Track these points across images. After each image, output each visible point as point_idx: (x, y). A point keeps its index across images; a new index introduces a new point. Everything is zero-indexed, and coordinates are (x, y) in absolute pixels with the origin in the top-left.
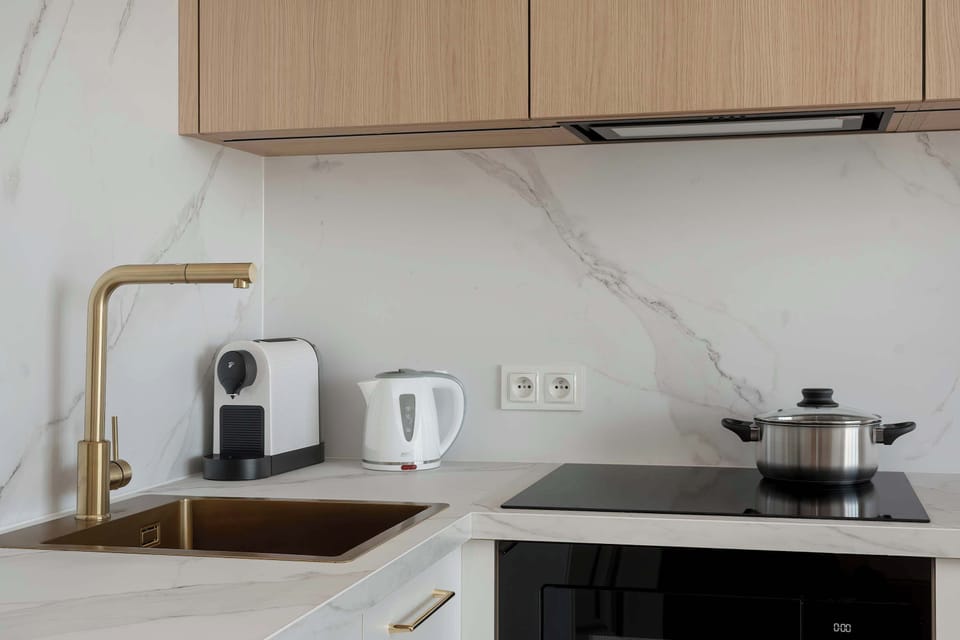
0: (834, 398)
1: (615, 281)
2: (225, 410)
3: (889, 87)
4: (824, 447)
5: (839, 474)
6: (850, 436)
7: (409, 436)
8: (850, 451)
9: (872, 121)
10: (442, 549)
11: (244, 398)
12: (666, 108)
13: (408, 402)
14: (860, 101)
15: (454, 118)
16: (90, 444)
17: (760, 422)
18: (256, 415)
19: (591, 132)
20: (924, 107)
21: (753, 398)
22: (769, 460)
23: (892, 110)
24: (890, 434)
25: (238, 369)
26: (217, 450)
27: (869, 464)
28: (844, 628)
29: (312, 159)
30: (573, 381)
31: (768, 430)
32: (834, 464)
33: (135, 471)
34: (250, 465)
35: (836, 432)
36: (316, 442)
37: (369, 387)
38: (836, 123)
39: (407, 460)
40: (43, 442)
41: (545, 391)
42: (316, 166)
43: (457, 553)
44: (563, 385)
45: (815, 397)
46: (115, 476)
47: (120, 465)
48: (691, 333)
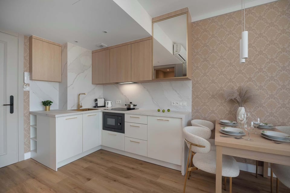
1: (123, 94)
7: (108, 105)
11: (97, 102)
30: (120, 101)
36: (104, 106)
47: (81, 106)
48: (127, 98)
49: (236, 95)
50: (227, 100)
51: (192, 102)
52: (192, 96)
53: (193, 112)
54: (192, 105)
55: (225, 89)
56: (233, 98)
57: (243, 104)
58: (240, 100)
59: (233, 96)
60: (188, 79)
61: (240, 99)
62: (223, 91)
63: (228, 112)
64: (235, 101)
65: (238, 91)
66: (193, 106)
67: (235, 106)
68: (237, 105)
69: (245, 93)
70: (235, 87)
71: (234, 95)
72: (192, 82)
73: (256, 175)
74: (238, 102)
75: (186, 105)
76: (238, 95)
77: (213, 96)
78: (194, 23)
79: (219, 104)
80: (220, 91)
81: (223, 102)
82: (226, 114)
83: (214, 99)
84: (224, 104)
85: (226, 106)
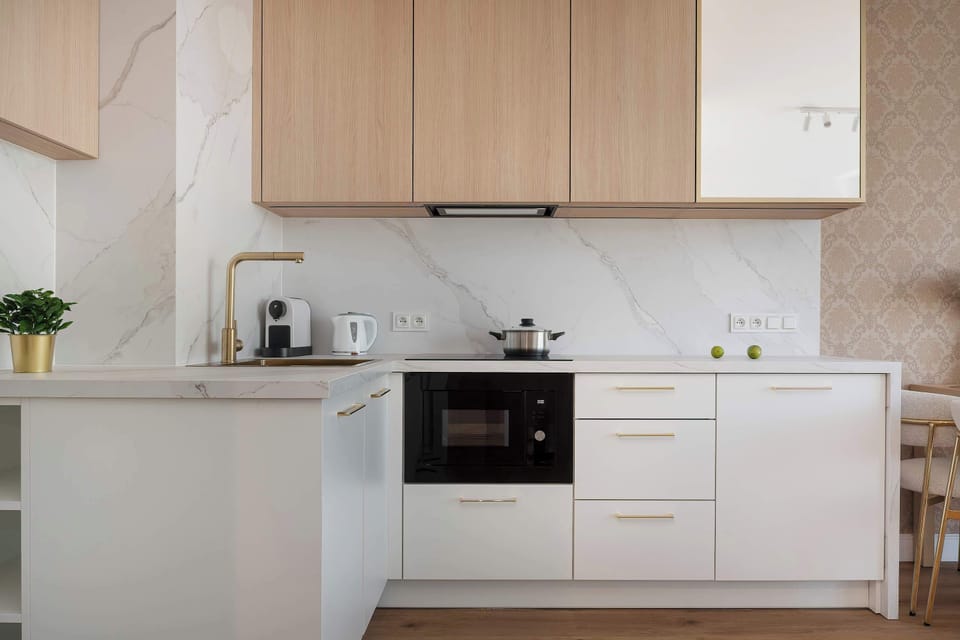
0: (534, 322)
1: (443, 276)
2: (271, 327)
3: (556, 196)
4: (531, 341)
5: (536, 351)
6: (540, 335)
7: (355, 341)
8: (540, 342)
9: (549, 211)
10: (379, 375)
11: (281, 322)
12: (470, 200)
13: (354, 325)
14: (546, 201)
15: (380, 200)
16: (228, 330)
17: (505, 332)
18: (286, 330)
19: (435, 211)
20: (570, 205)
21: (500, 325)
22: (509, 347)
23: (557, 206)
24: (555, 337)
25: (278, 309)
26: (267, 345)
27: (547, 348)
28: (542, 402)
29: (305, 219)
30: (425, 319)
31: (508, 334)
32: (534, 347)
33: (244, 344)
34: (285, 350)
35: (535, 334)
36: (309, 345)
37: (336, 319)
38: (534, 211)
39: (353, 351)
40: (205, 329)
41: (412, 324)
42: (308, 223)
43: (387, 375)
44: (420, 320)
45: (526, 322)
46: (238, 345)
47: (239, 341)
48: (474, 298)
51: (822, 314)
52: (823, 291)
54: (821, 327)
55: (939, 260)
63: (948, 351)
66: (824, 333)
72: (824, 230)
75: (798, 330)
77: (901, 290)
79: (919, 321)
80: (923, 270)
81: (933, 312)
82: (942, 356)
83: (903, 299)
84: (939, 321)
85: (945, 326)
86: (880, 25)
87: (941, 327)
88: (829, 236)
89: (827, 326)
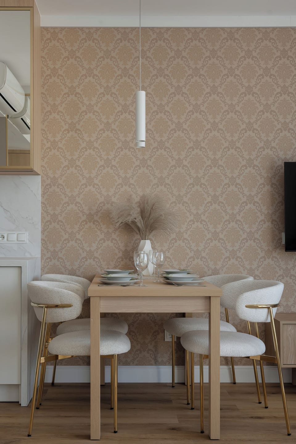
49: (135, 214)
50: (118, 225)
51: (43, 232)
52: (43, 218)
53: (45, 258)
54: (42, 239)
55: (114, 200)
56: (130, 220)
57: (147, 234)
58: (141, 225)
59: (129, 215)
60: (31, 172)
61: (142, 222)
62: (112, 205)
63: (120, 255)
64: (133, 226)
65: (139, 206)
66: (44, 243)
67: (134, 239)
68: (139, 237)
69: (151, 211)
70: (134, 196)
71: (131, 213)
72: (43, 181)
73: (173, 384)
74: (139, 229)
75: (28, 242)
76: (138, 213)
77: (90, 218)
78: (46, 29)
79: (102, 236)
80: (104, 205)
81: (110, 231)
82: (116, 257)
83: (92, 223)
84: (114, 236)
85: (118, 239)
86: (77, 59)
87: (116, 240)
88: (47, 185)
89: (46, 239)
